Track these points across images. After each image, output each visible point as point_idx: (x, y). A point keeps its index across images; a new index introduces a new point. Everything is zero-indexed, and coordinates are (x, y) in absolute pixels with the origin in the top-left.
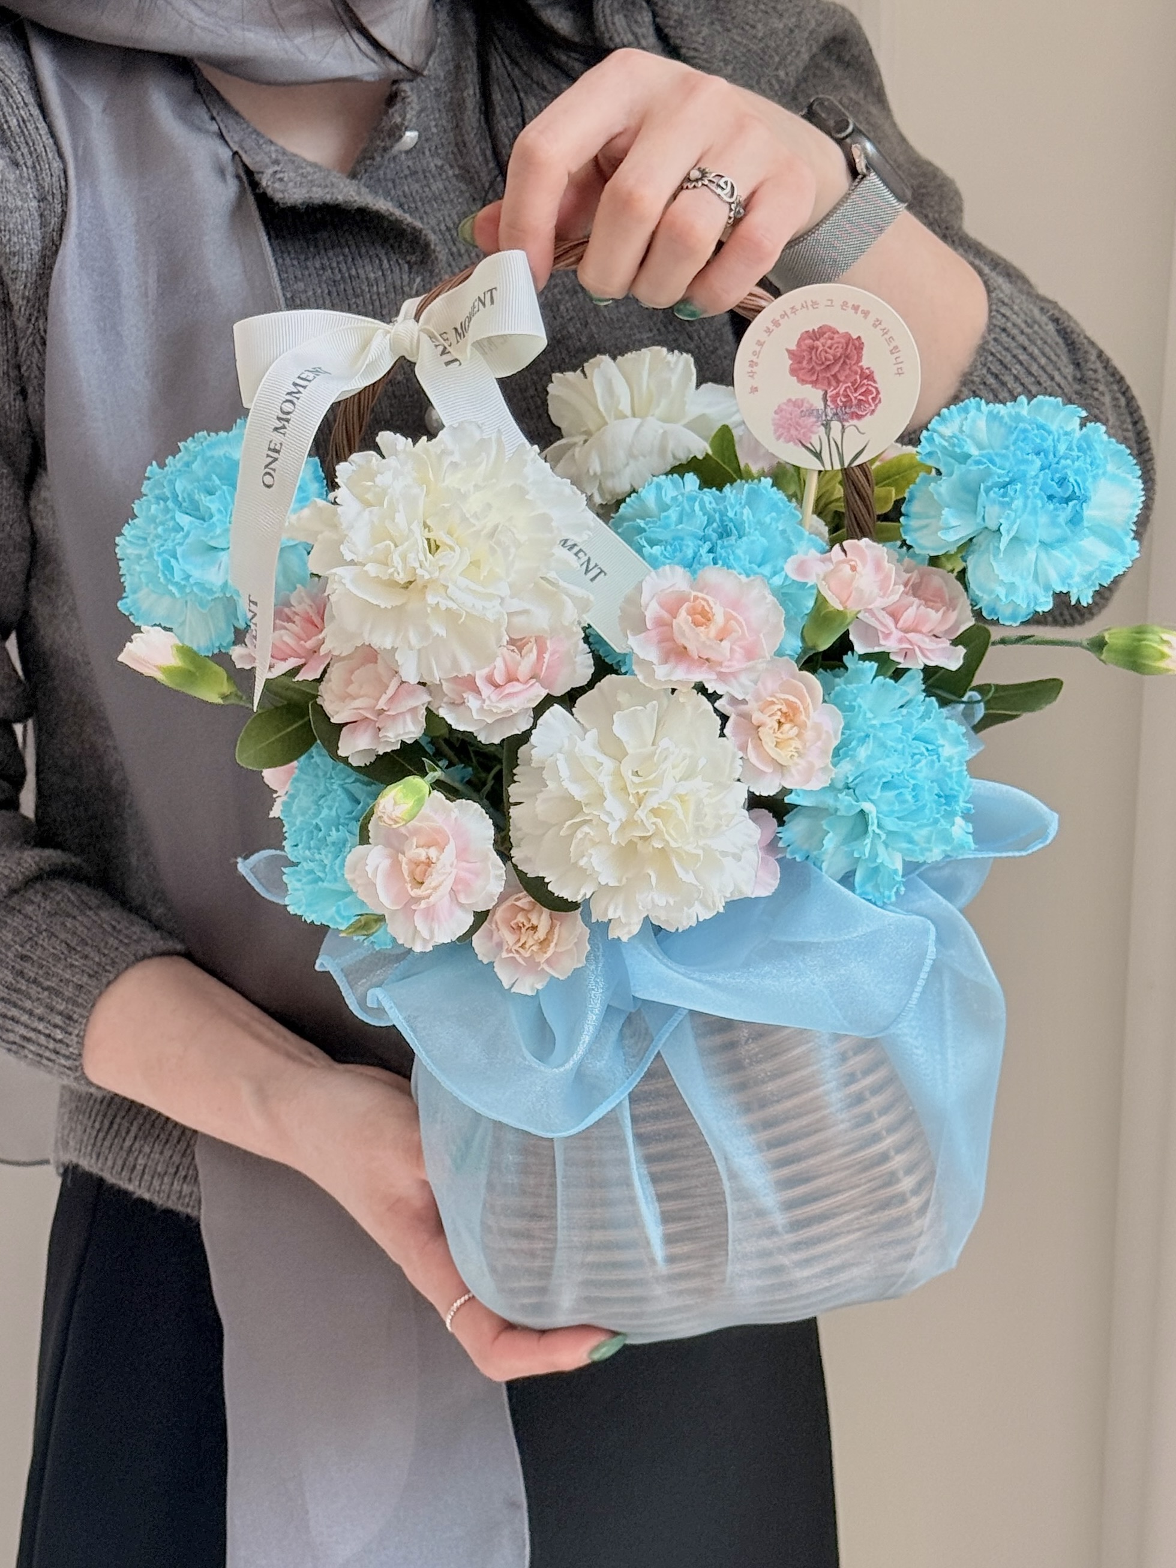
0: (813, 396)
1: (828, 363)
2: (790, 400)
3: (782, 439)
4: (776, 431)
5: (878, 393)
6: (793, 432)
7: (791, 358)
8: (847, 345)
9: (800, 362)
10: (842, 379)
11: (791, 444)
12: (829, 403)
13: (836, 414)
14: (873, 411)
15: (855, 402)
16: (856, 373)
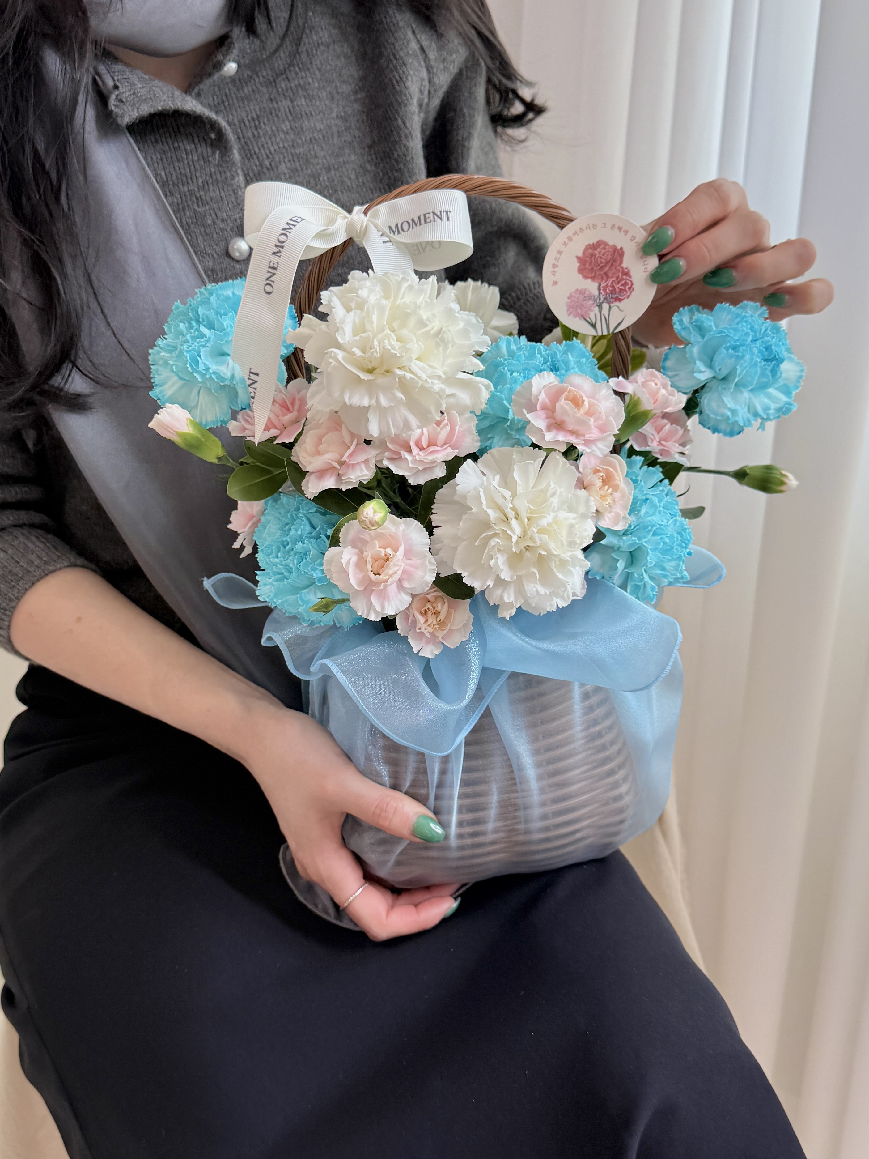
0: (592, 287)
1: (602, 265)
2: (577, 290)
3: (571, 316)
4: (568, 310)
5: (632, 284)
6: (579, 311)
7: (578, 262)
8: (614, 253)
9: (585, 265)
10: (610, 275)
11: (577, 319)
12: (601, 291)
13: (605, 299)
14: (629, 296)
15: (617, 290)
16: (619, 271)
